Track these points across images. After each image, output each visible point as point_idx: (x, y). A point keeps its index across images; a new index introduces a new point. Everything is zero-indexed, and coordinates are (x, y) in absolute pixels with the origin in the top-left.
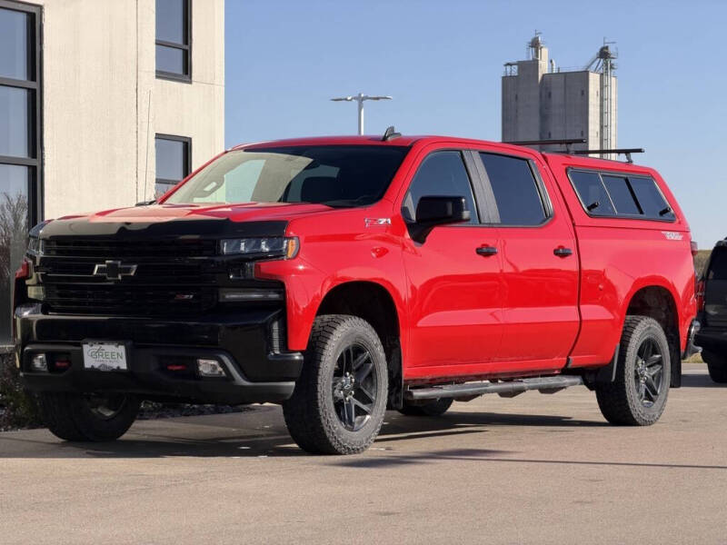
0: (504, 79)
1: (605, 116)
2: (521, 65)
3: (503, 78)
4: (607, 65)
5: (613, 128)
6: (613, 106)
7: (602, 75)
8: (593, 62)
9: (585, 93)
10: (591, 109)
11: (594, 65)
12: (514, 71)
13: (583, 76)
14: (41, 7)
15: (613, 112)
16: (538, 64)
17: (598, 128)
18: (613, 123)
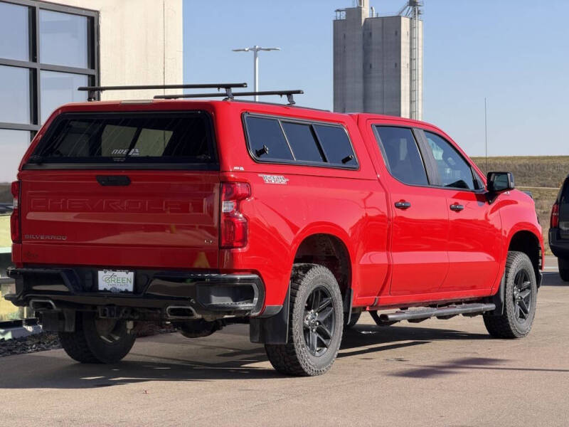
0: (336, 22)
1: (413, 51)
2: (348, 11)
3: (334, 21)
4: (415, 11)
5: (420, 61)
6: (420, 43)
7: (411, 19)
8: (404, 9)
9: (398, 33)
10: (403, 46)
11: (405, 11)
12: (343, 16)
13: (397, 20)
14: (98, 12)
15: (420, 48)
16: (361, 10)
17: (408, 61)
18: (420, 57)
